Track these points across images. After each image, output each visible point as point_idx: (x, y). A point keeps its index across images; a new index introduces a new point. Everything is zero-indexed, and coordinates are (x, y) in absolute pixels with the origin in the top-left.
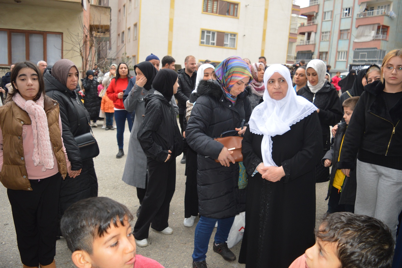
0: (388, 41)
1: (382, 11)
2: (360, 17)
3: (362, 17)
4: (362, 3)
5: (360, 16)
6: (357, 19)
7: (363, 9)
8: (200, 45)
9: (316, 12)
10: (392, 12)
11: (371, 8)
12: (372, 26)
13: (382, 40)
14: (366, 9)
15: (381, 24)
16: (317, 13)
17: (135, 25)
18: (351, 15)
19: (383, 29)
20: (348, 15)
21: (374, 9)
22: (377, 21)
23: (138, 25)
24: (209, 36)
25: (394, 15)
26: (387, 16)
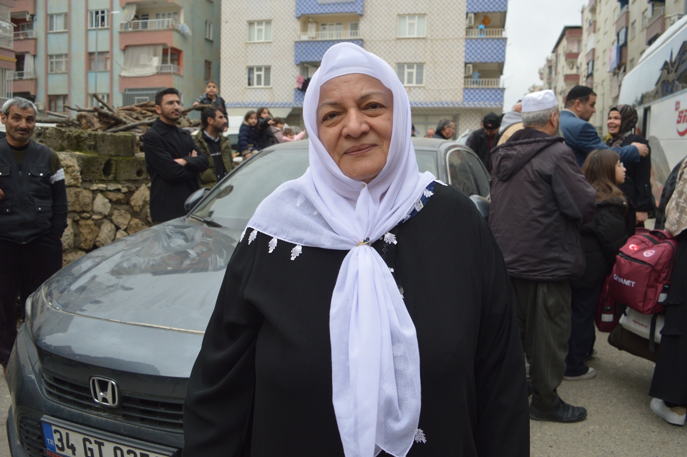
0: (182, 77)
1: (167, 21)
2: (126, 30)
3: (130, 29)
4: (128, 4)
5: (126, 28)
6: (120, 33)
7: (130, 17)
9: (31, 12)
10: (182, 22)
11: (143, 16)
12: (152, 49)
13: (174, 74)
14: (136, 17)
15: (170, 45)
16: (33, 16)
18: (108, 25)
19: (172, 55)
20: (103, 25)
21: (149, 17)
22: (161, 38)
25: (187, 30)
26: (178, 31)
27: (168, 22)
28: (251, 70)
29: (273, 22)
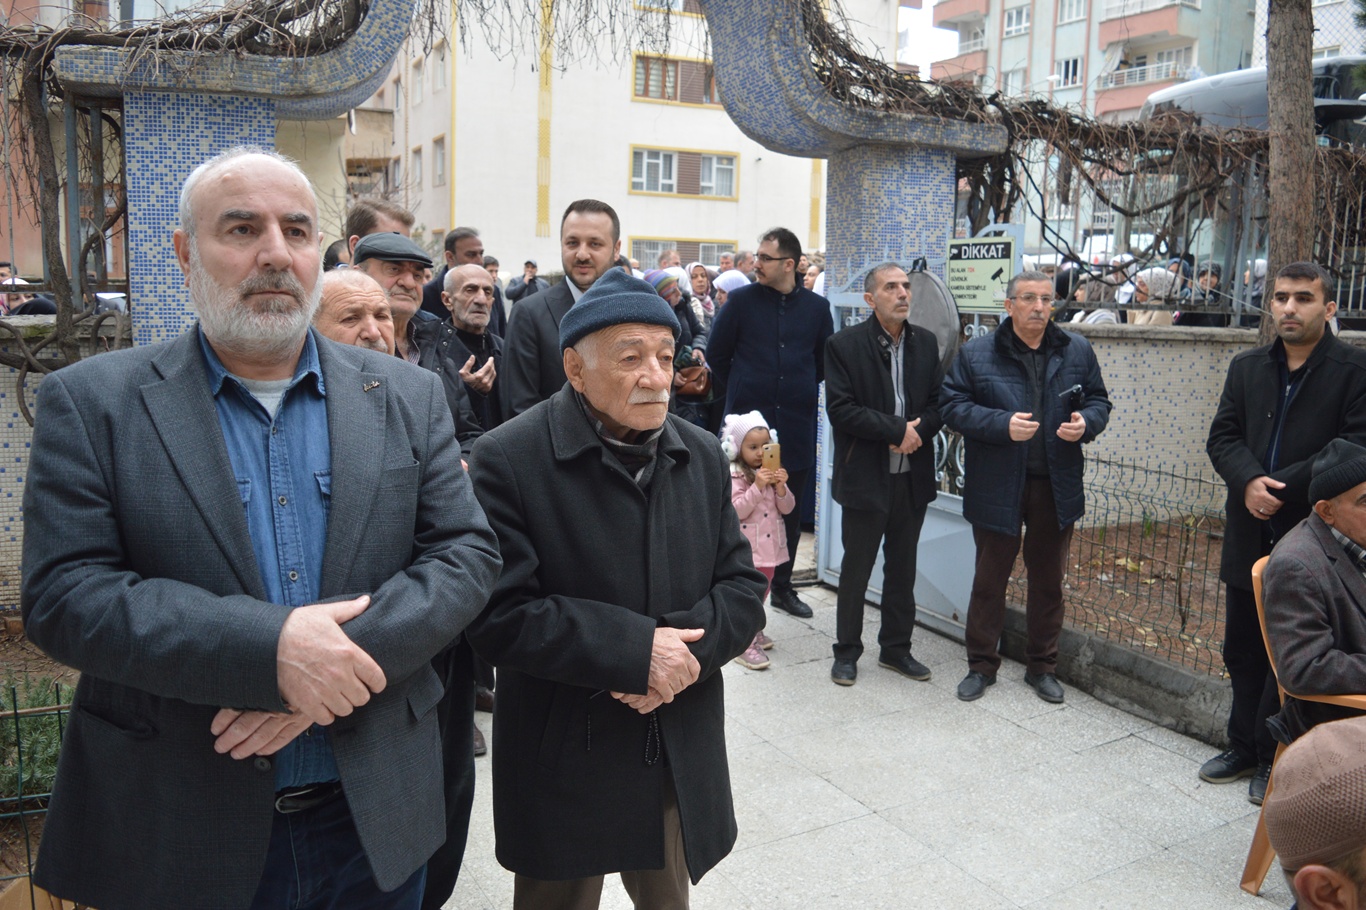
2: (1106, 88)
3: (1111, 86)
4: (1111, 44)
5: (1105, 83)
6: (1097, 92)
7: (1112, 65)
8: (630, 194)
9: (980, 72)
11: (1138, 58)
14: (1124, 63)
16: (982, 77)
17: (439, 142)
18: (1081, 80)
20: (1074, 82)
21: (1148, 60)
23: (447, 141)
24: (657, 165)
27: (1168, 67)
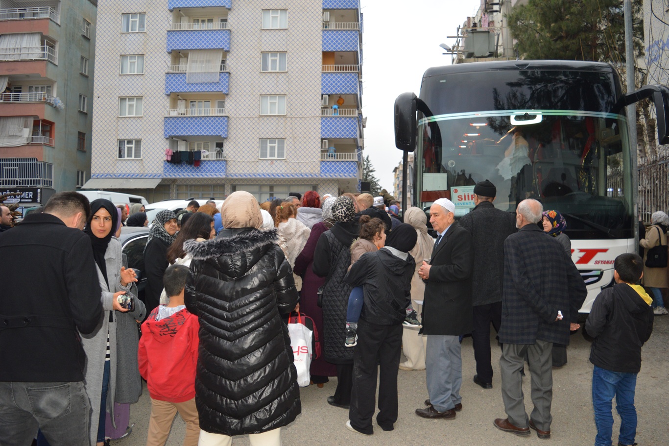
0: (54, 148)
1: (40, 94)
7: (2, 89)
10: (55, 96)
11: (15, 88)
12: (22, 120)
13: (45, 145)
14: (8, 89)
15: (41, 117)
19: (43, 127)
21: (22, 90)
22: (33, 111)
25: (60, 104)
26: (49, 104)
28: (121, 142)
29: (144, 98)
